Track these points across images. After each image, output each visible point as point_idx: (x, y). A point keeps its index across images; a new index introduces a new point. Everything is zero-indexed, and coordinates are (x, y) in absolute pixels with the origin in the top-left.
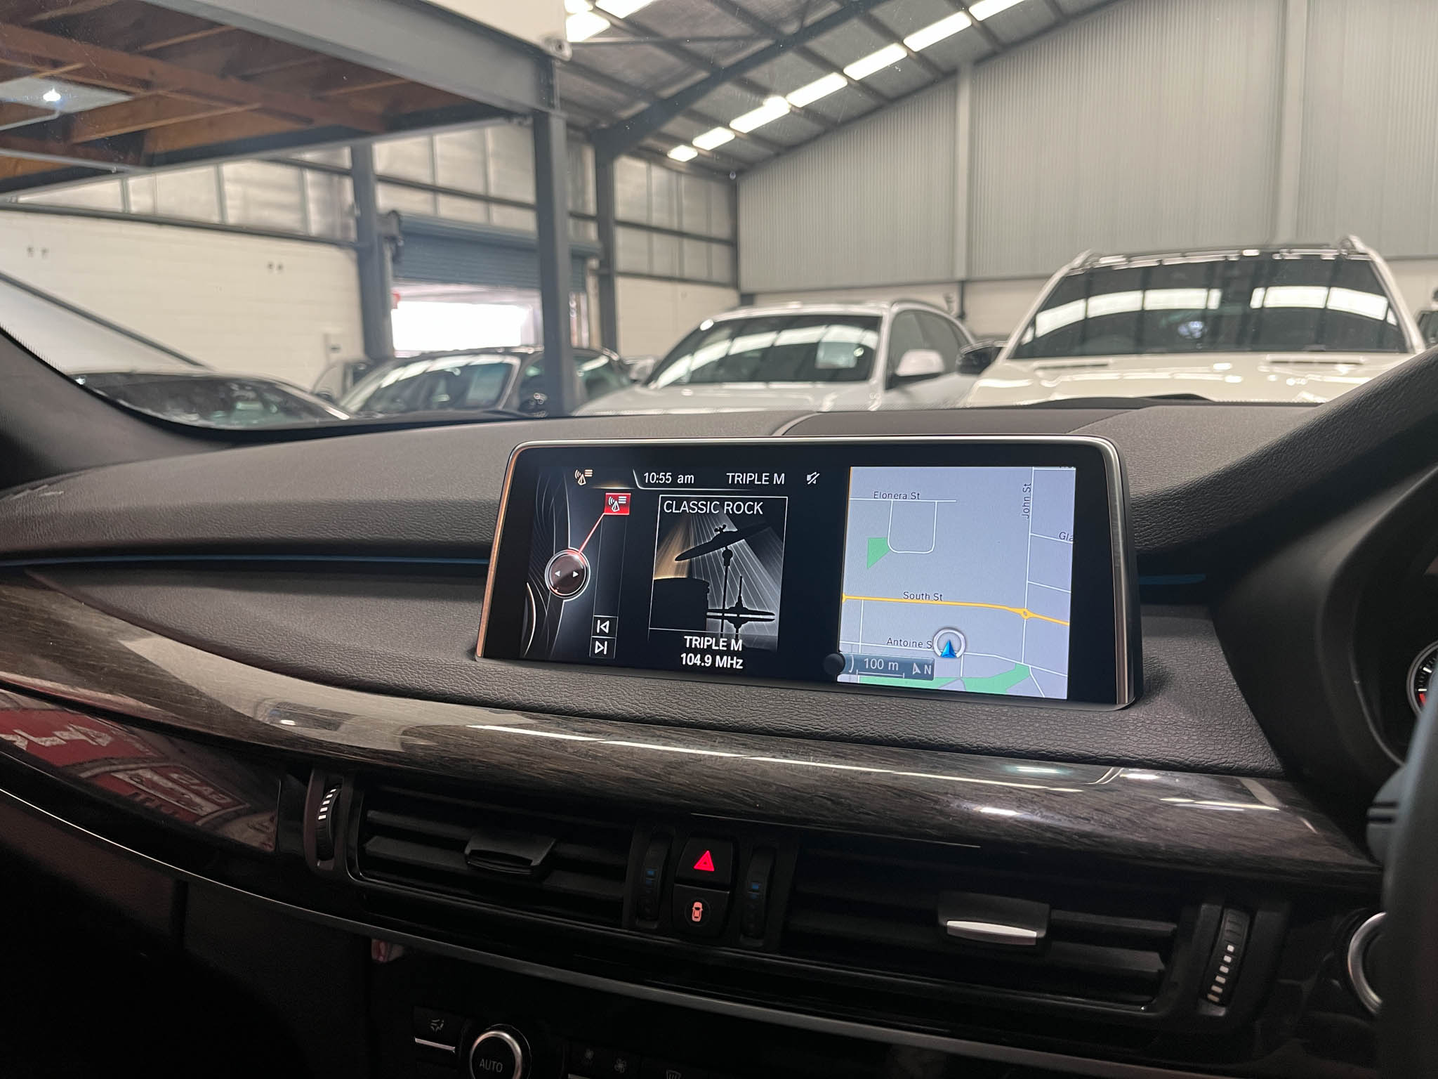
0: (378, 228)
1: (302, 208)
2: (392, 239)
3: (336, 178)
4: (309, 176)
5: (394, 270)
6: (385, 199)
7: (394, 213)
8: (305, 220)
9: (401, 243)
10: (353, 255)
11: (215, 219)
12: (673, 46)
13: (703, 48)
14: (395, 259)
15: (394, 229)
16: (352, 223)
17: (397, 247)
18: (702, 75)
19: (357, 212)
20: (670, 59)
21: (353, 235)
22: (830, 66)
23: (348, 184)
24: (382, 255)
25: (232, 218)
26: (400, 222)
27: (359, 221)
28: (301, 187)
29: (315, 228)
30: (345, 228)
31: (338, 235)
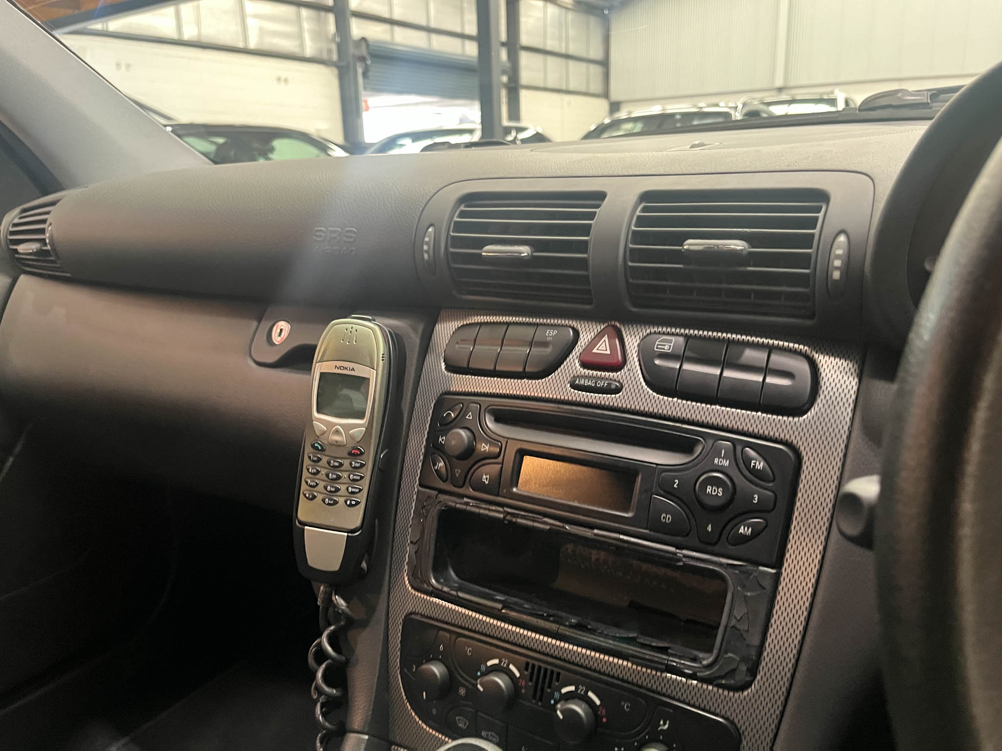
0: (352, 50)
1: (300, 37)
2: (363, 59)
3: (323, 14)
4: (304, 12)
5: (364, 83)
6: (358, 29)
7: (364, 39)
8: (302, 45)
9: (369, 62)
10: (335, 71)
11: (241, 45)
14: (365, 74)
15: (363, 51)
16: (334, 47)
17: (366, 65)
19: (338, 39)
21: (335, 57)
23: (331, 18)
24: (355, 71)
25: (252, 45)
26: (368, 45)
27: (339, 46)
28: (299, 19)
29: (309, 52)
30: (330, 51)
31: (325, 56)
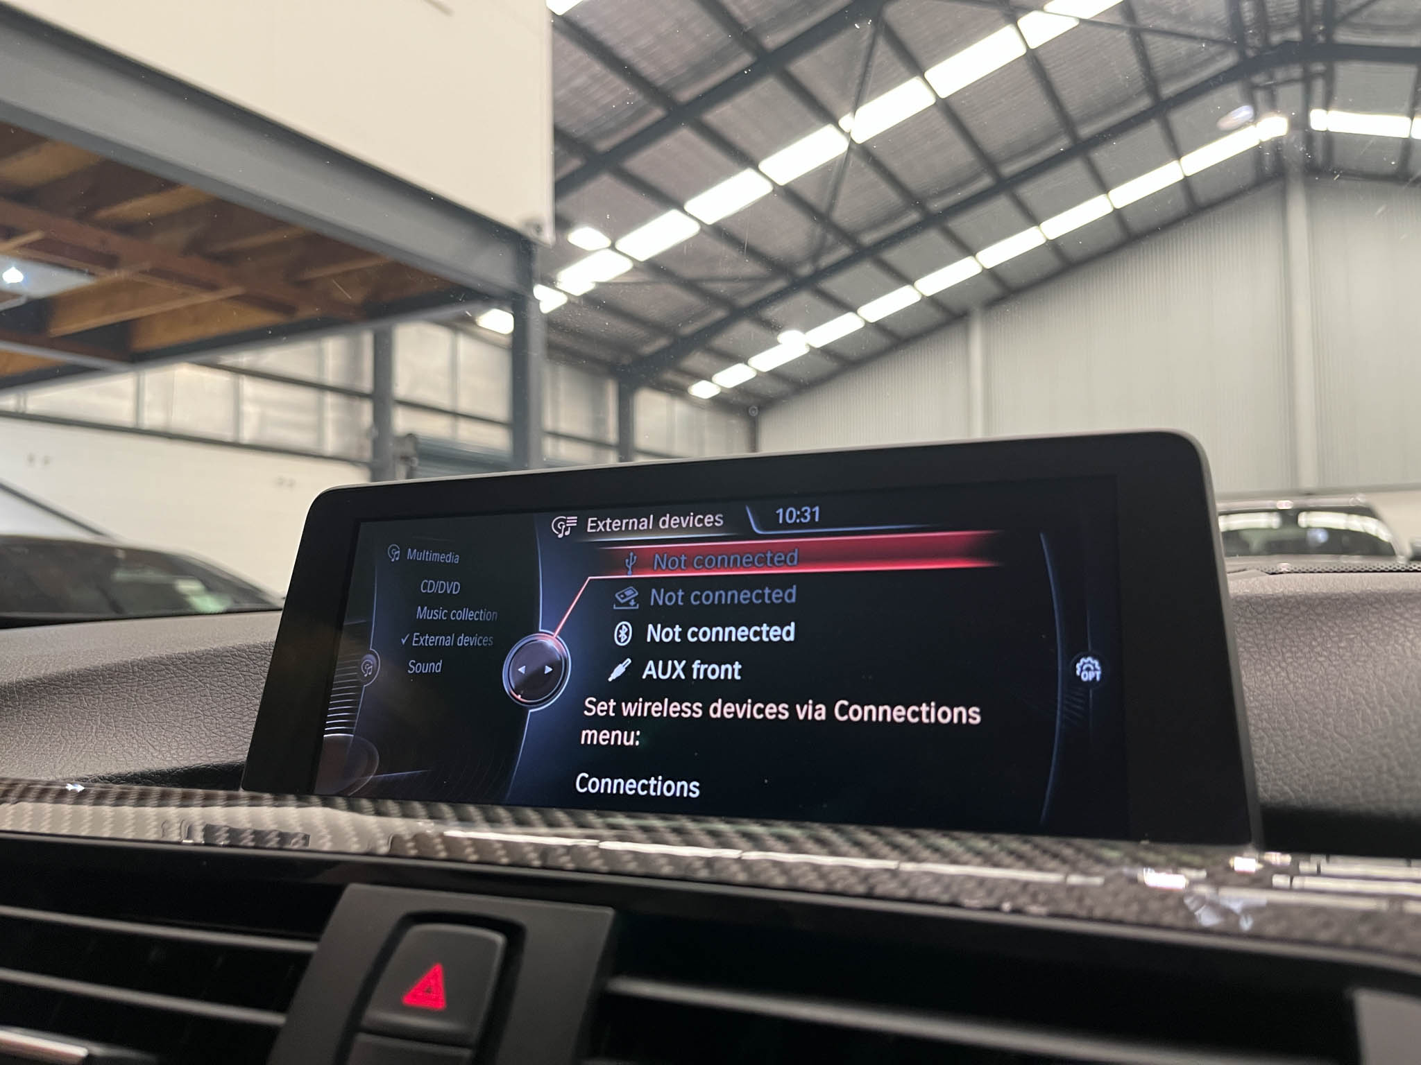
0: (392, 448)
1: (319, 428)
2: (405, 459)
3: (356, 403)
4: (330, 399)
6: (403, 422)
7: (411, 436)
8: (321, 440)
10: (367, 473)
11: (228, 436)
12: (691, 285)
13: (721, 288)
15: (409, 449)
16: (368, 444)
17: (411, 467)
18: (720, 314)
19: (375, 432)
20: (688, 299)
21: (367, 455)
22: (844, 306)
23: (367, 407)
24: (395, 474)
25: (247, 436)
26: (416, 444)
27: (375, 442)
28: (319, 409)
29: (330, 446)
30: (361, 448)
31: (353, 454)
